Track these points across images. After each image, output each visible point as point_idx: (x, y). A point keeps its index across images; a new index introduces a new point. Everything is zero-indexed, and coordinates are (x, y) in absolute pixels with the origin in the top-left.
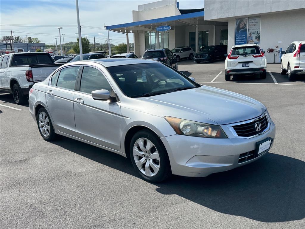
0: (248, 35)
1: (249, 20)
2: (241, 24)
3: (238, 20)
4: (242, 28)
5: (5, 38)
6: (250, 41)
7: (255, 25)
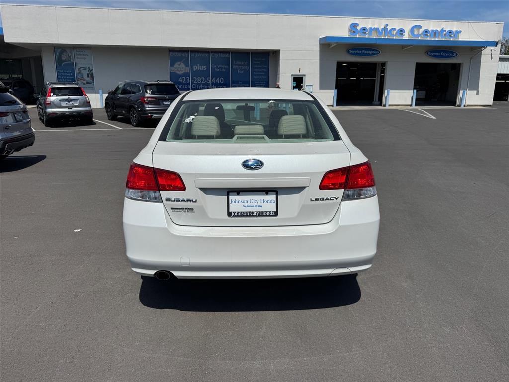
3: (58, 49)
6: (81, 79)
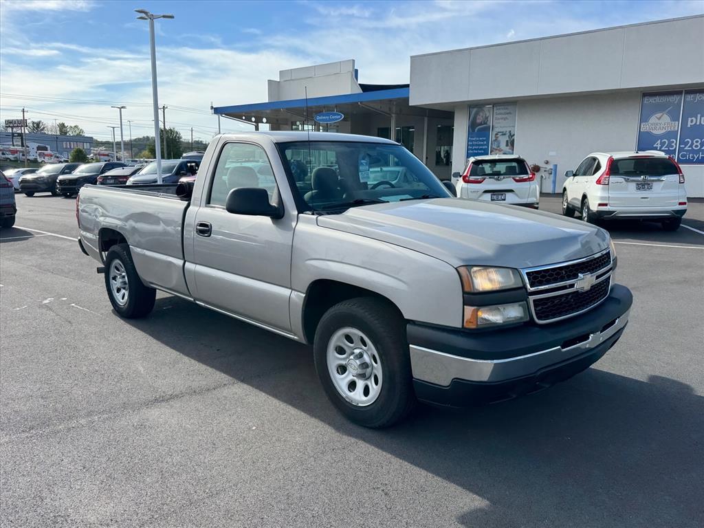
0: (492, 137)
1: (495, 108)
2: (478, 117)
3: (474, 108)
4: (481, 124)
5: (10, 123)
7: (505, 119)
